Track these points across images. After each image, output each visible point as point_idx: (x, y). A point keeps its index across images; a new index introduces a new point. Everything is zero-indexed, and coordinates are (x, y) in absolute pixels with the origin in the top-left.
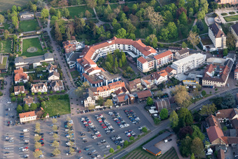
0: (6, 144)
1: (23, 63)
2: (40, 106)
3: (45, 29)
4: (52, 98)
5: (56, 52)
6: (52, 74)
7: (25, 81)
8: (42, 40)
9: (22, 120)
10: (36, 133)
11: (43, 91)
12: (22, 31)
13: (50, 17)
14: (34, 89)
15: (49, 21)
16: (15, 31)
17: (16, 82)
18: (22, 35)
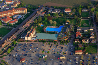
0: (68, 62)
1: (80, 30)
2: (85, 48)
3: (92, 17)
4: (90, 46)
5: (95, 27)
6: (92, 36)
7: (80, 37)
8: (90, 21)
9: (76, 53)
10: (81, 60)
11: (87, 42)
12: (82, 16)
14: (83, 41)
15: (94, 13)
16: (79, 16)
17: (76, 37)
18: (82, 18)
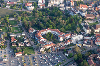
0: (11, 63)
1: (13, 36)
2: (23, 51)
3: (20, 24)
4: (27, 48)
5: (25, 32)
6: (26, 40)
7: (15, 42)
8: (19, 28)
9: (16, 55)
10: (23, 60)
11: (23, 46)
12: (11, 24)
13: (21, 20)
14: (19, 45)
15: (21, 21)
16: (8, 24)
17: (12, 42)
18: (11, 26)
